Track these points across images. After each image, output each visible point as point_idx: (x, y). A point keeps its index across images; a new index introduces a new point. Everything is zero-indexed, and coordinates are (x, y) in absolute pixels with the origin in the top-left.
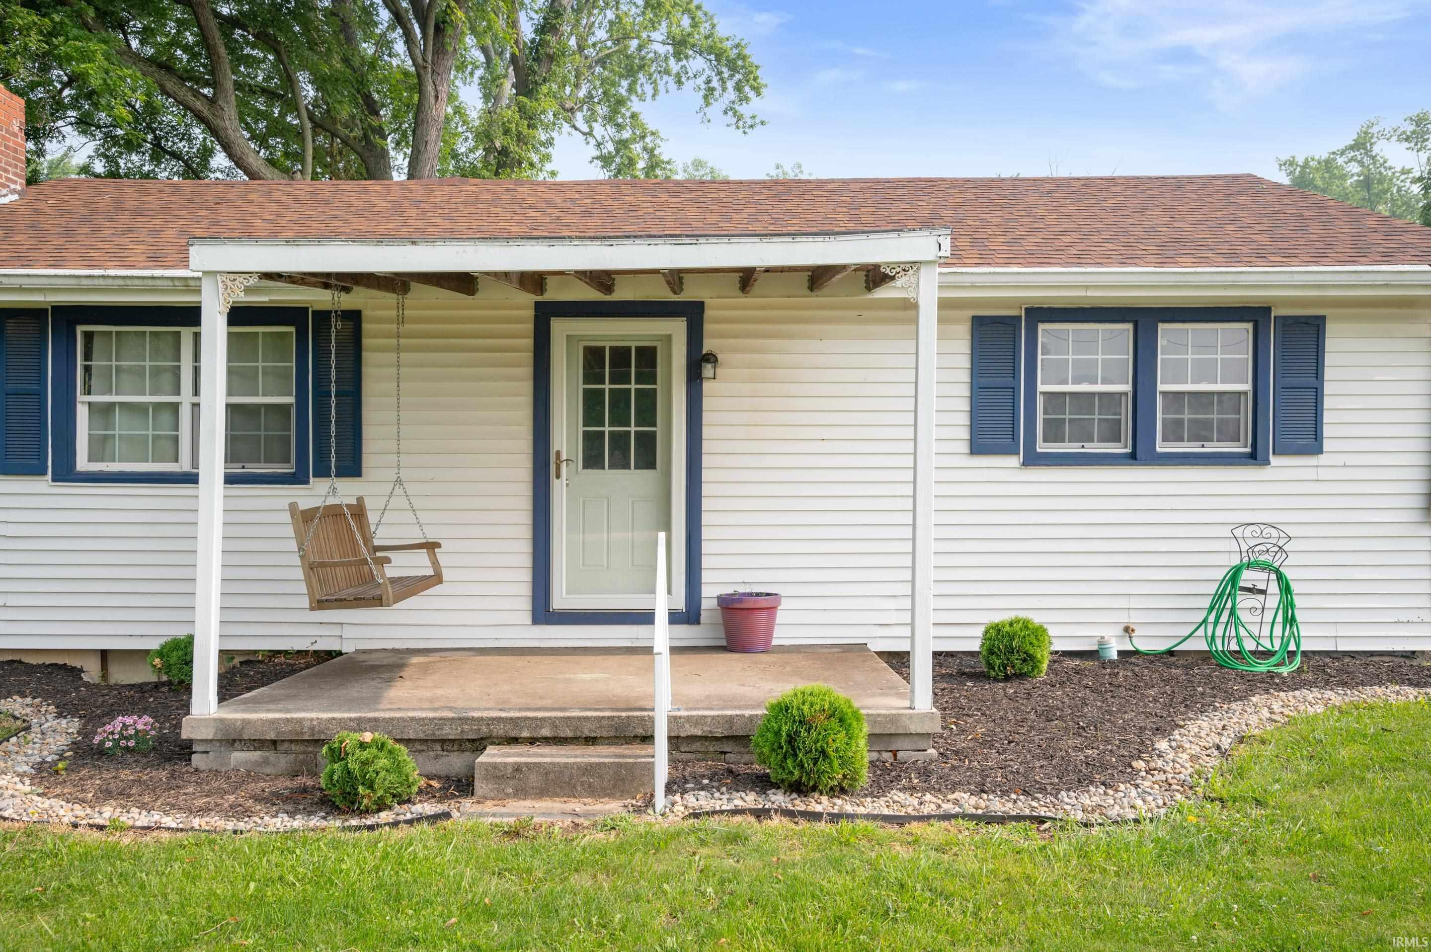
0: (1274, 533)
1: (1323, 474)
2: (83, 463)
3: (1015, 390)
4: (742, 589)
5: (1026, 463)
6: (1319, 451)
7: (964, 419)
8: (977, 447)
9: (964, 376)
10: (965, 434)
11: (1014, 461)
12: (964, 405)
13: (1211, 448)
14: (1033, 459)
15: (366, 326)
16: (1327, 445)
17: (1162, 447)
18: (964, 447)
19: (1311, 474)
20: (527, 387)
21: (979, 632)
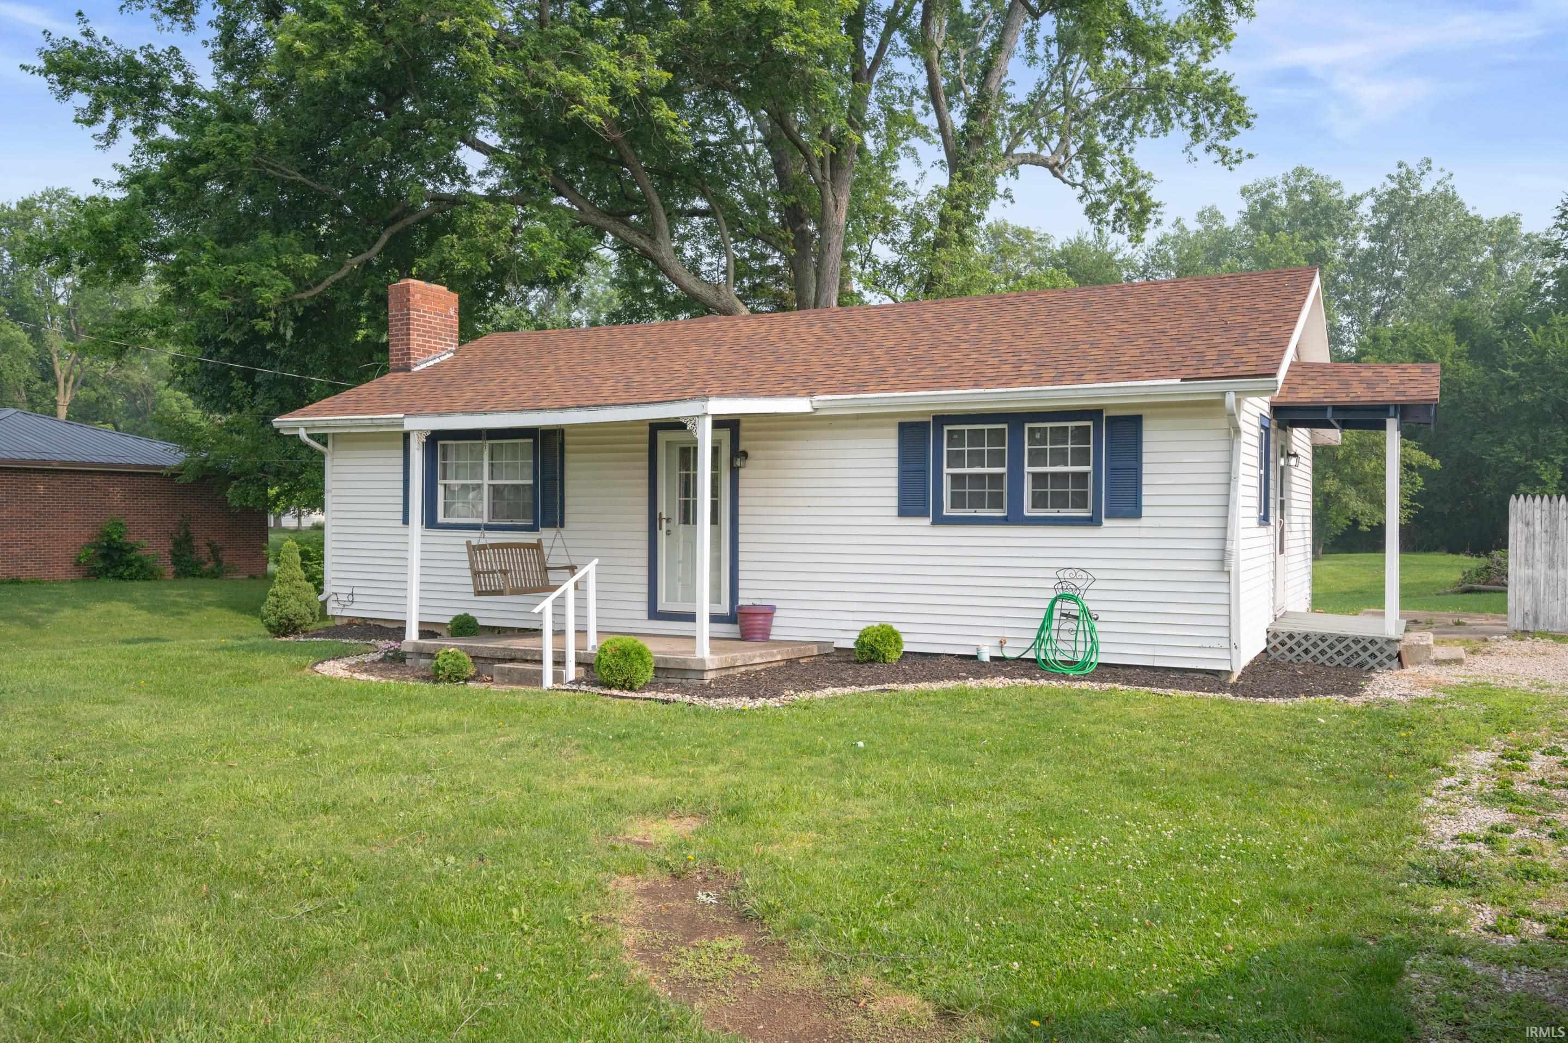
0: (1085, 576)
1: (1143, 533)
2: (441, 519)
3: (925, 471)
4: (757, 602)
5: (935, 523)
6: (1137, 515)
7: (894, 492)
8: (904, 511)
9: (894, 463)
10: (894, 502)
11: (927, 521)
12: (894, 483)
13: (1064, 513)
14: (940, 520)
15: (567, 438)
16: (1145, 511)
17: (1028, 511)
18: (895, 511)
19: (1136, 533)
20: (645, 473)
21: (856, 636)
